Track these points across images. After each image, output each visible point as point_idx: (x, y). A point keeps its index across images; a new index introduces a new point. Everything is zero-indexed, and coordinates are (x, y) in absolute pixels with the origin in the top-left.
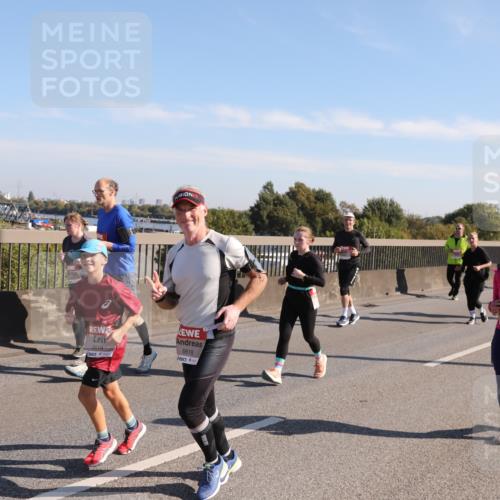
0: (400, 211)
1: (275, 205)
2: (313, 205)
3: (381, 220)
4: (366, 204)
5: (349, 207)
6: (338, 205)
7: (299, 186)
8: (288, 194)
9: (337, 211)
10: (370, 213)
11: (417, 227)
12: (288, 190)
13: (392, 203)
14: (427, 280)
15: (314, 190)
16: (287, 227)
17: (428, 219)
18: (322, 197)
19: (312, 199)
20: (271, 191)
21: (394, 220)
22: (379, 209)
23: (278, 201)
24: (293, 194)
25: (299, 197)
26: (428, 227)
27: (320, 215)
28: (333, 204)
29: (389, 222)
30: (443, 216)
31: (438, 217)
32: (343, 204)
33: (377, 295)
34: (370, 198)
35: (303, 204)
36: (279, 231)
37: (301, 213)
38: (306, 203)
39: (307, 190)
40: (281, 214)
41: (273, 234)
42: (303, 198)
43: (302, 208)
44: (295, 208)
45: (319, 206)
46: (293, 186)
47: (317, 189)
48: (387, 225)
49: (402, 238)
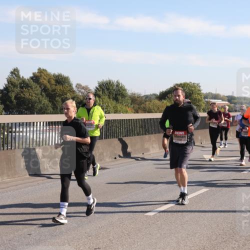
0: (125, 90)
1: (21, 88)
2: (54, 87)
3: (109, 98)
4: (97, 85)
5: (83, 88)
6: (74, 86)
7: (41, 71)
8: (32, 78)
9: (74, 91)
10: (101, 93)
11: (139, 103)
12: (32, 75)
13: (118, 84)
14: (147, 146)
15: (54, 75)
16: (33, 106)
17: (147, 97)
18: (61, 80)
19: (53, 82)
20: (18, 76)
21: (120, 98)
22: (108, 89)
23: (24, 84)
24: (36, 78)
25: (41, 81)
26: (147, 103)
27: (60, 96)
28: (70, 85)
29: (116, 99)
30: (158, 94)
31: (155, 95)
32: (78, 86)
33: (107, 160)
34: (101, 80)
35: (45, 87)
36: (26, 110)
37: (43, 94)
38: (48, 86)
39: (48, 75)
40: (27, 95)
41: (21, 113)
42: (46, 82)
43: (45, 90)
44: (38, 90)
45: (59, 87)
46: (37, 71)
47: (57, 74)
48: (114, 103)
49: (127, 112)
